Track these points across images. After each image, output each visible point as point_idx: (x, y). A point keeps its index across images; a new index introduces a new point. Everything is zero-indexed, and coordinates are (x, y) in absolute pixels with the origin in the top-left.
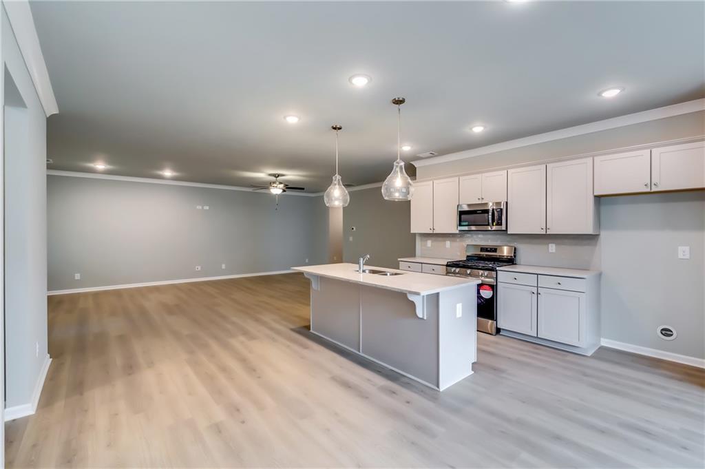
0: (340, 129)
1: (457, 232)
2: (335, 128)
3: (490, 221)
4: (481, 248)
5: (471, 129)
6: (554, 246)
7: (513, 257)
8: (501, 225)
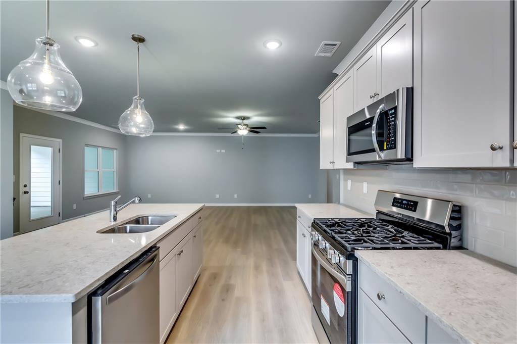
0: (142, 40)
3: (376, 146)
7: (447, 230)
8: (395, 147)
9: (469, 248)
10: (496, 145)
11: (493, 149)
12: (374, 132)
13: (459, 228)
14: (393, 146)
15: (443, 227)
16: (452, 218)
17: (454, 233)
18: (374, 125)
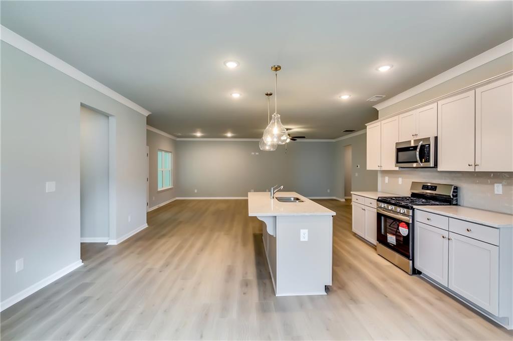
0: (271, 94)
1: (397, 169)
2: (267, 95)
3: (418, 159)
4: (423, 186)
5: (377, 69)
6: (500, 186)
7: (452, 197)
8: (429, 162)
9: (461, 204)
10: (470, 164)
11: (469, 165)
12: (418, 153)
13: (456, 196)
14: (428, 161)
15: (450, 196)
16: (454, 192)
17: (455, 198)
18: (418, 150)
